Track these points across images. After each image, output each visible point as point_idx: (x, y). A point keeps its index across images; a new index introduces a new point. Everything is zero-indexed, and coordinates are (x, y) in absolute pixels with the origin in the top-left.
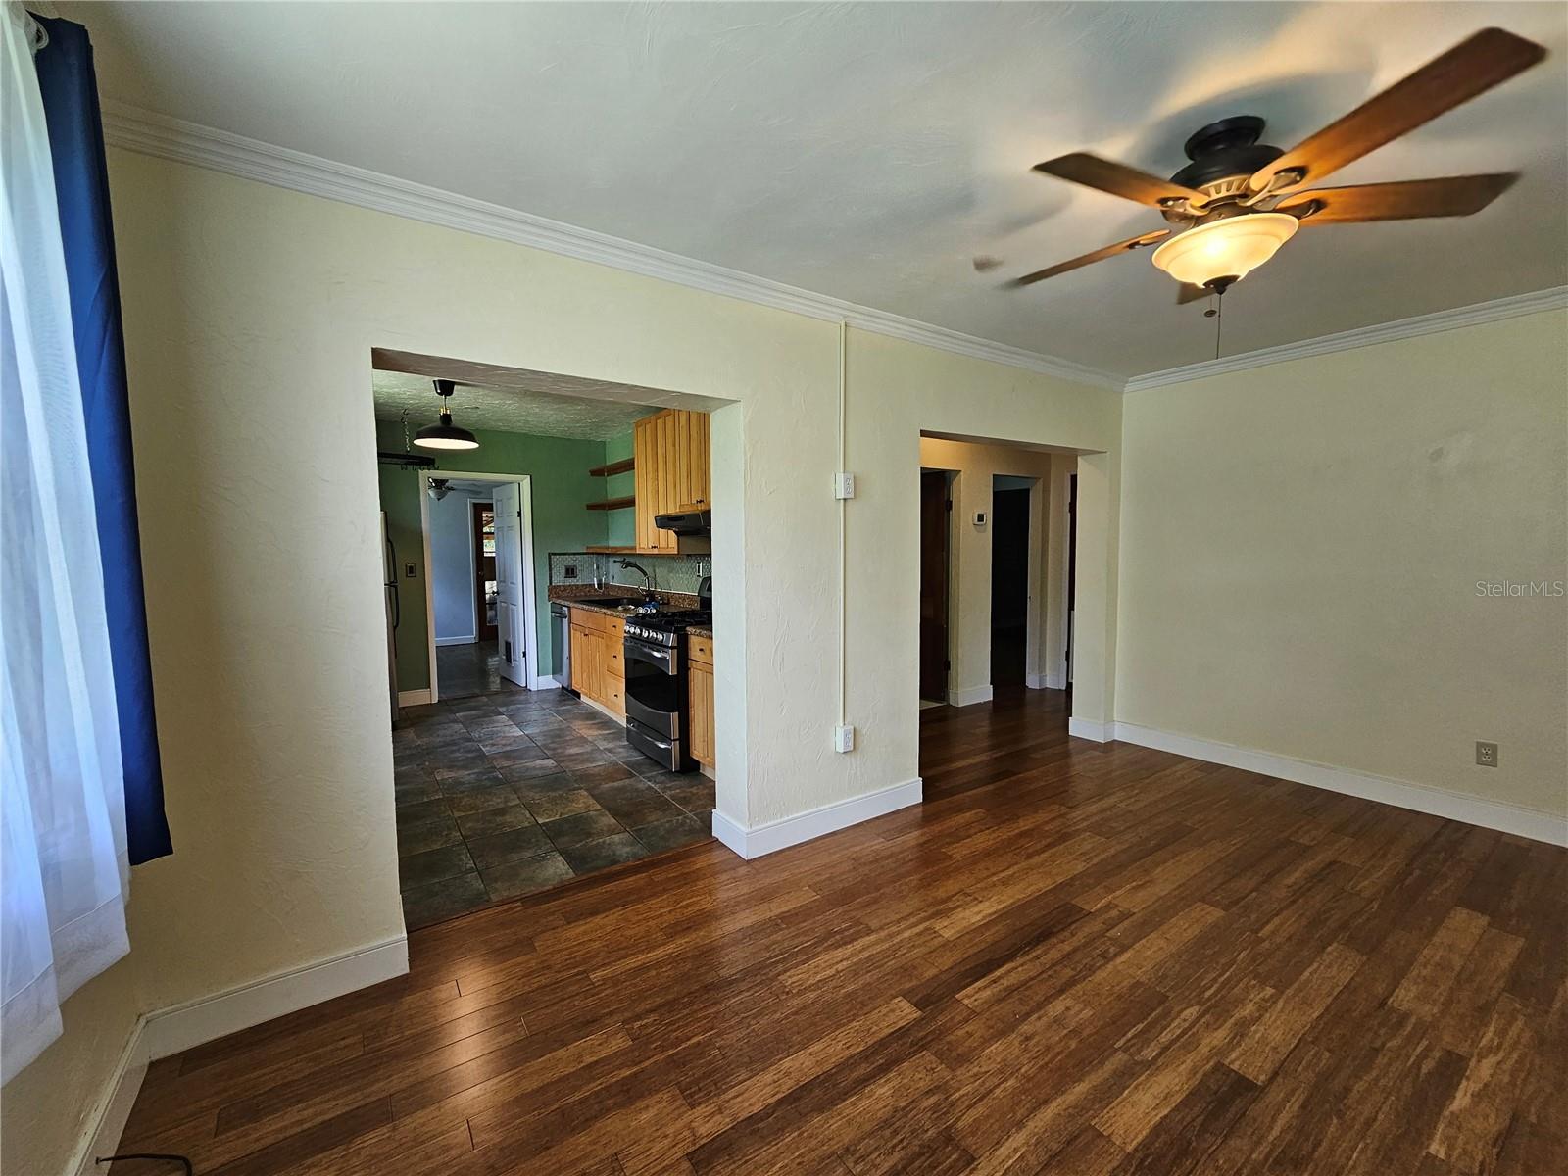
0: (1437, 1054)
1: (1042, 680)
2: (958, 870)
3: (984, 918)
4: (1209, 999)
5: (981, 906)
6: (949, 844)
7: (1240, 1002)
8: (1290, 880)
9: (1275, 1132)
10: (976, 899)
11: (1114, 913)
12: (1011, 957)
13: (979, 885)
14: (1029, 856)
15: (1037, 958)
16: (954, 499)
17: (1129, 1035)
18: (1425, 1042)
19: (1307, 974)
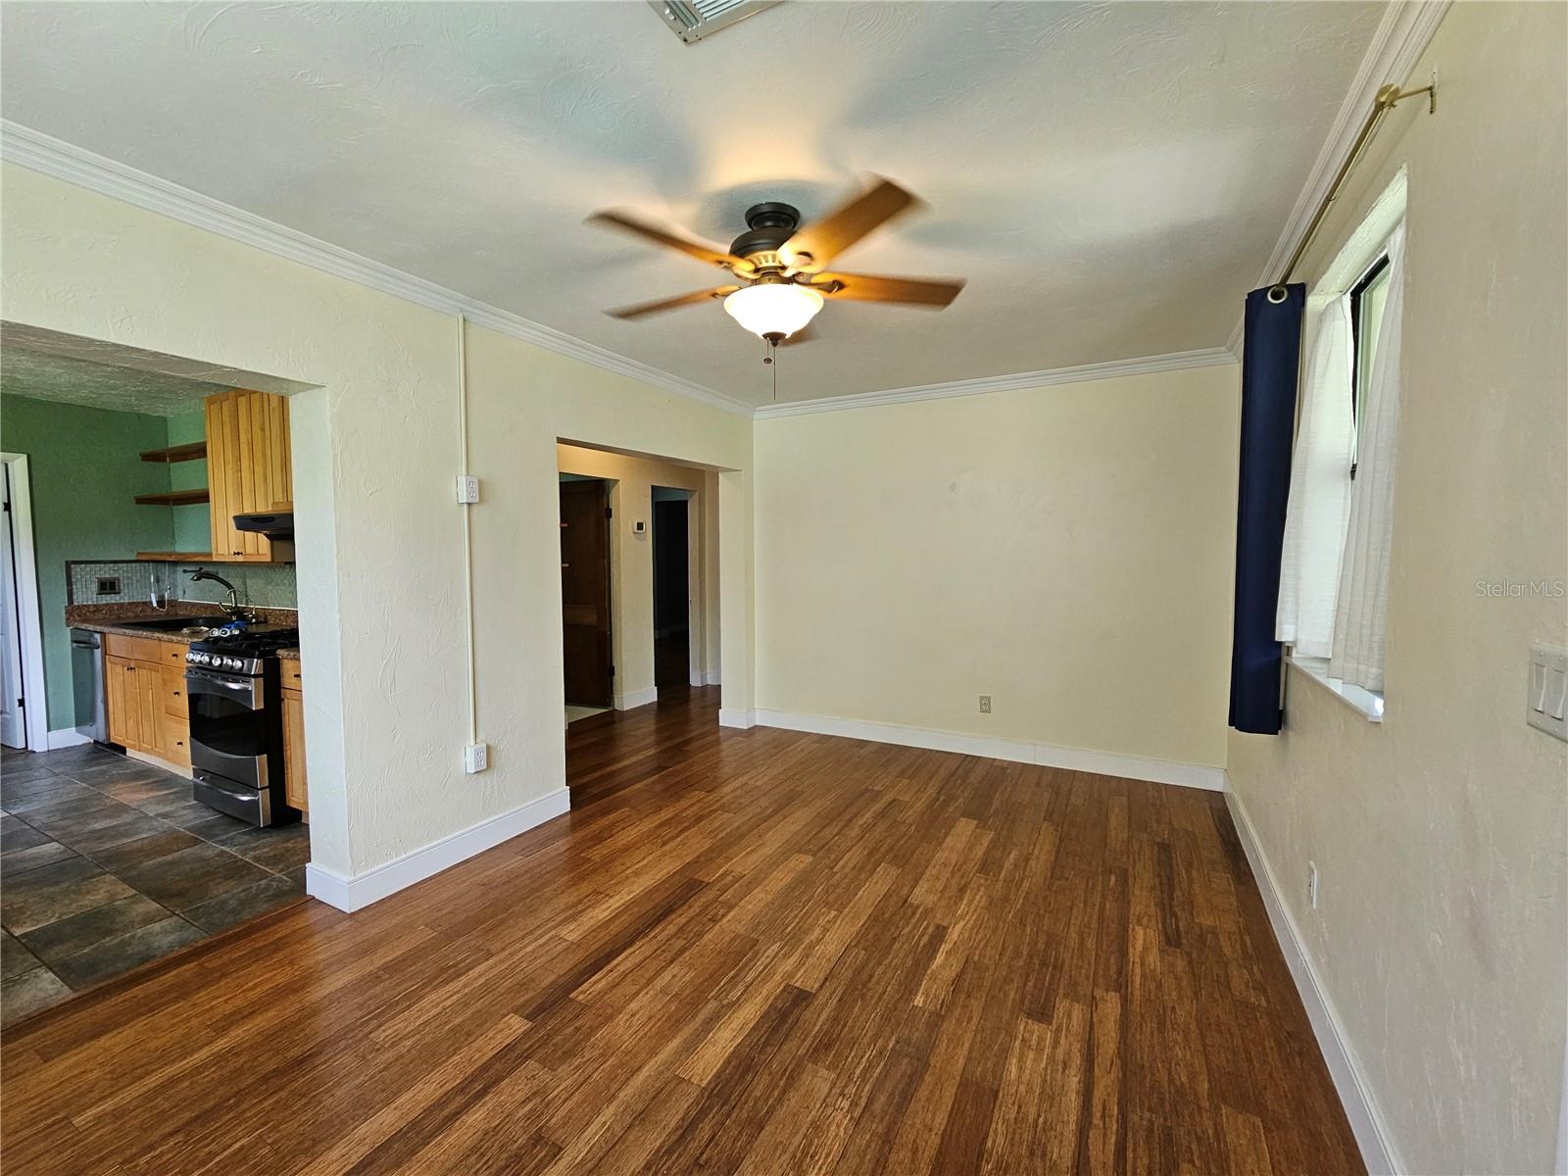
0: (931, 930)
1: (703, 677)
2: (594, 871)
3: (612, 912)
4: (789, 933)
5: (611, 901)
6: (589, 847)
7: (811, 928)
8: (861, 822)
9: (817, 1028)
10: (607, 895)
11: (730, 878)
12: (631, 943)
13: (612, 882)
14: (664, 844)
15: (655, 937)
16: (613, 506)
17: (722, 983)
18: (925, 923)
19: (861, 893)
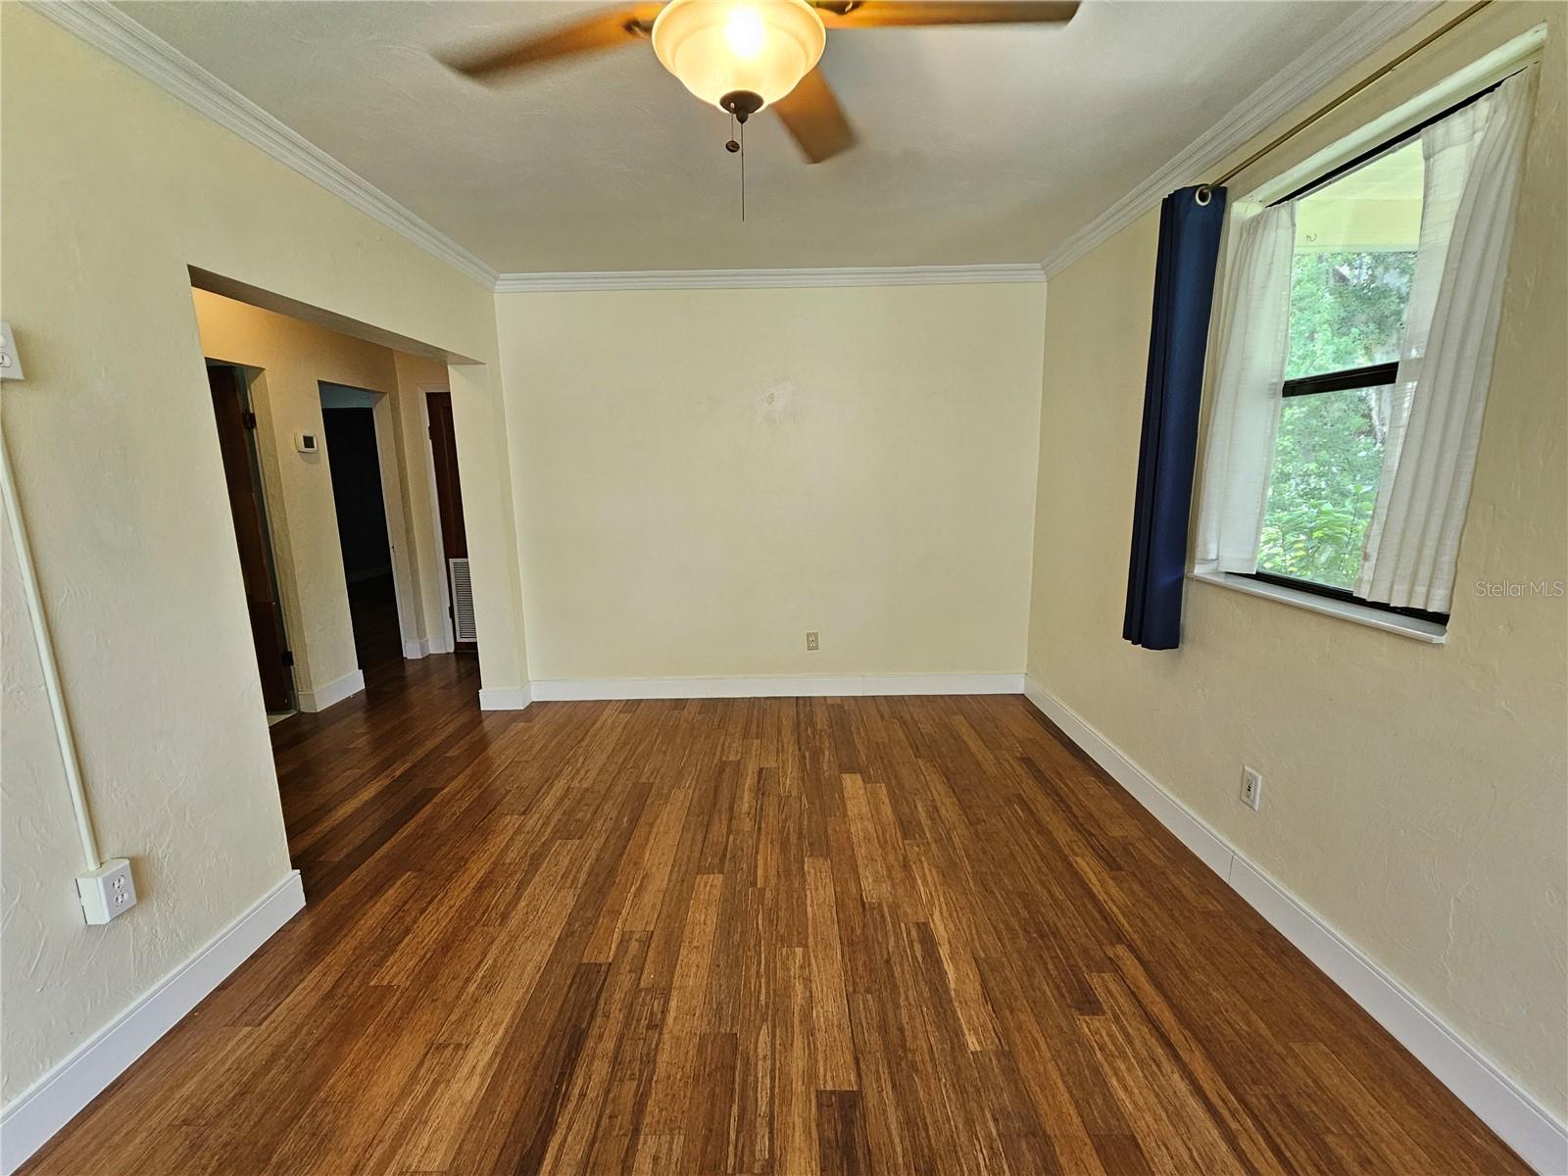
0: (914, 933)
1: (423, 646)
2: (411, 1006)
3: (483, 1075)
4: (767, 1004)
5: (471, 1055)
6: (380, 964)
7: (788, 987)
9: (899, 1149)
10: (458, 1046)
11: (634, 945)
12: (549, 1126)
13: (453, 1018)
14: (504, 917)
15: (583, 1095)
16: (256, 408)
17: (733, 1136)
